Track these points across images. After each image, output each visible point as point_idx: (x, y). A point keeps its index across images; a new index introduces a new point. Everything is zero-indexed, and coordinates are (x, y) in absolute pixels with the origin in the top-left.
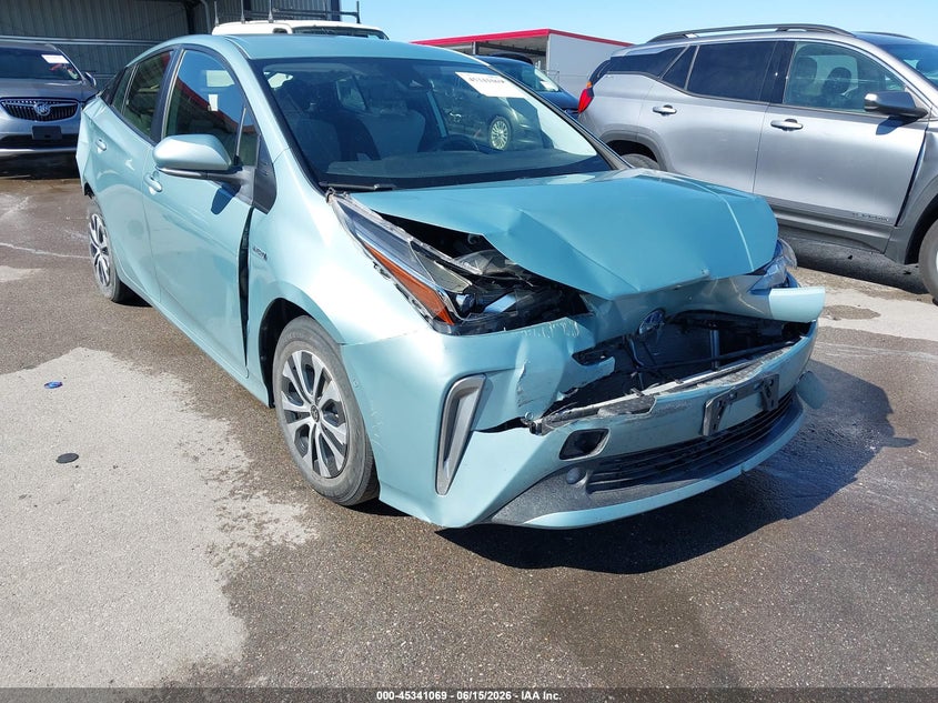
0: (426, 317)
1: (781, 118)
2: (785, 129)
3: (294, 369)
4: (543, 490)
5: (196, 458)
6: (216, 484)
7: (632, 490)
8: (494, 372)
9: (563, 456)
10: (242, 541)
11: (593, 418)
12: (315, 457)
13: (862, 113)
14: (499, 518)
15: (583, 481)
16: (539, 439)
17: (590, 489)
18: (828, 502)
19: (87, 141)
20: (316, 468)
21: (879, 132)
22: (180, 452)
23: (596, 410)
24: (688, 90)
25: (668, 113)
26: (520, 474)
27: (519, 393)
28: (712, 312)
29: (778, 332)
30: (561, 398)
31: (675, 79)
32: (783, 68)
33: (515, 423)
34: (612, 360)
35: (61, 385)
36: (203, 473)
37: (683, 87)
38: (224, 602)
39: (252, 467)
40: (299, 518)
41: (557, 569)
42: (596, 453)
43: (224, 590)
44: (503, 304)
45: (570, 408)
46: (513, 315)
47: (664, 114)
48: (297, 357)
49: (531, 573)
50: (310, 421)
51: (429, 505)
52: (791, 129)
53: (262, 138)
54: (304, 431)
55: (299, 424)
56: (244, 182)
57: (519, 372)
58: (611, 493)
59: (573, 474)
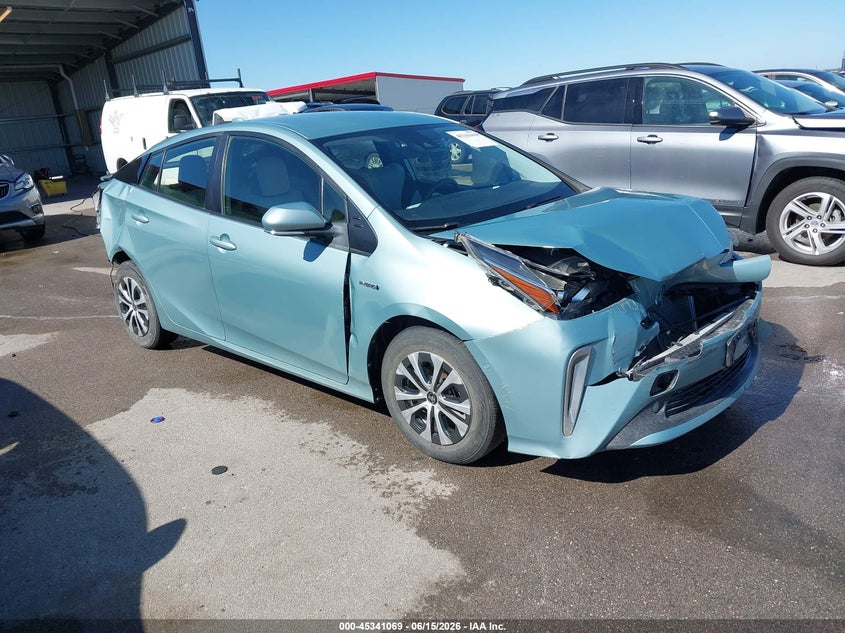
0: (538, 311)
1: (644, 135)
2: (649, 142)
3: (410, 368)
4: (640, 421)
5: (323, 452)
6: (353, 467)
7: (690, 411)
8: (596, 342)
9: (652, 394)
10: (405, 501)
11: (662, 365)
12: (433, 430)
13: (708, 125)
14: (612, 445)
15: (663, 409)
16: (635, 385)
17: (668, 414)
18: (791, 406)
19: (110, 217)
20: (436, 440)
21: (721, 139)
22: (306, 449)
23: (662, 360)
24: (565, 119)
25: (552, 140)
26: (626, 410)
27: (613, 355)
28: (692, 283)
29: (737, 291)
30: (638, 354)
31: (552, 112)
32: (638, 97)
33: (613, 377)
34: (657, 324)
35: (163, 419)
36: (337, 461)
37: (559, 118)
38: (425, 543)
39: (372, 450)
40: (434, 478)
41: (642, 479)
42: (672, 386)
43: (419, 533)
44: (582, 295)
45: (644, 361)
46: (590, 301)
47: (547, 140)
48: (414, 358)
49: (626, 485)
50: (428, 405)
51: (557, 445)
52: (654, 142)
53: (347, 199)
54: (422, 413)
55: (415, 409)
56: (337, 235)
57: (611, 340)
58: (679, 416)
59: (656, 406)
